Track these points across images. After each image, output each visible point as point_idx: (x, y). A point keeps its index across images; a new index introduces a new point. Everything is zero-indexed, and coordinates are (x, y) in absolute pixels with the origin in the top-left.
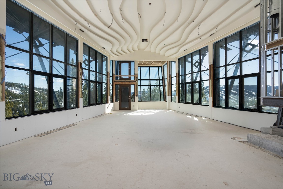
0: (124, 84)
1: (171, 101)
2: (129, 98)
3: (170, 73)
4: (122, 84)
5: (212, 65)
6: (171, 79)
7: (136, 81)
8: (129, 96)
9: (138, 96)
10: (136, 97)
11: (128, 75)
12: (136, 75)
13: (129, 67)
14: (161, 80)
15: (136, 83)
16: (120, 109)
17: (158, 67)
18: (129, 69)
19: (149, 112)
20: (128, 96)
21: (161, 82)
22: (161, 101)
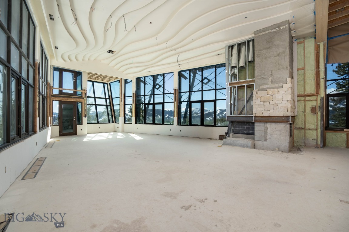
0: (66, 100)
1: (125, 123)
2: (75, 120)
3: (124, 92)
4: (64, 100)
5: (177, 90)
6: (125, 98)
7: (83, 98)
8: (75, 117)
9: (87, 117)
10: (84, 118)
11: (73, 89)
12: (84, 90)
13: (75, 78)
14: (108, 99)
15: (84, 101)
16: (60, 135)
17: (104, 83)
18: (75, 81)
19: (94, 137)
20: (73, 117)
21: (108, 101)
22: (109, 123)
